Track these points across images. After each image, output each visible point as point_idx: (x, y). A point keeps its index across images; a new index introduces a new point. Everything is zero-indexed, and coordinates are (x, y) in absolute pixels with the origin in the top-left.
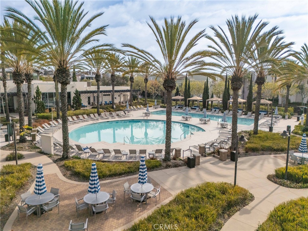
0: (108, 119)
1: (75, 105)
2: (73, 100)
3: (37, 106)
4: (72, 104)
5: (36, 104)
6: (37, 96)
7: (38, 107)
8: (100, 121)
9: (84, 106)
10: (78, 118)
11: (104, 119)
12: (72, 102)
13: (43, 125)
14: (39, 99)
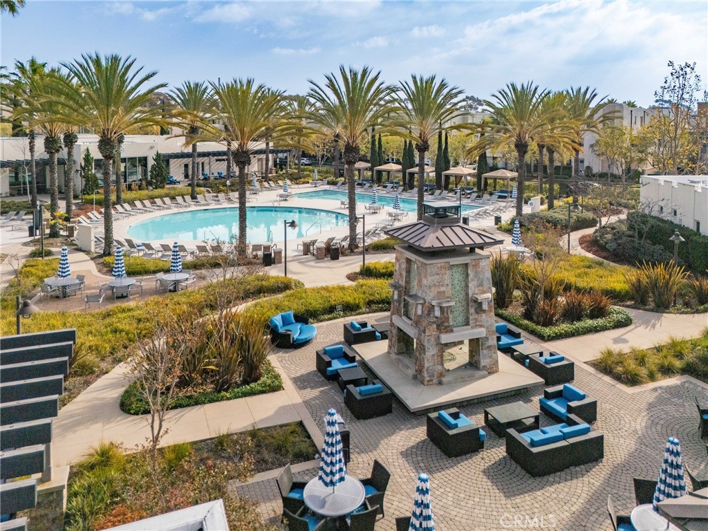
0: (207, 205)
1: (155, 181)
2: (151, 172)
3: (84, 183)
4: (149, 178)
5: (83, 179)
6: (85, 165)
7: (86, 185)
8: (193, 208)
9: (174, 182)
10: (153, 203)
11: (200, 205)
12: (149, 174)
13: (89, 214)
14: (88, 170)
